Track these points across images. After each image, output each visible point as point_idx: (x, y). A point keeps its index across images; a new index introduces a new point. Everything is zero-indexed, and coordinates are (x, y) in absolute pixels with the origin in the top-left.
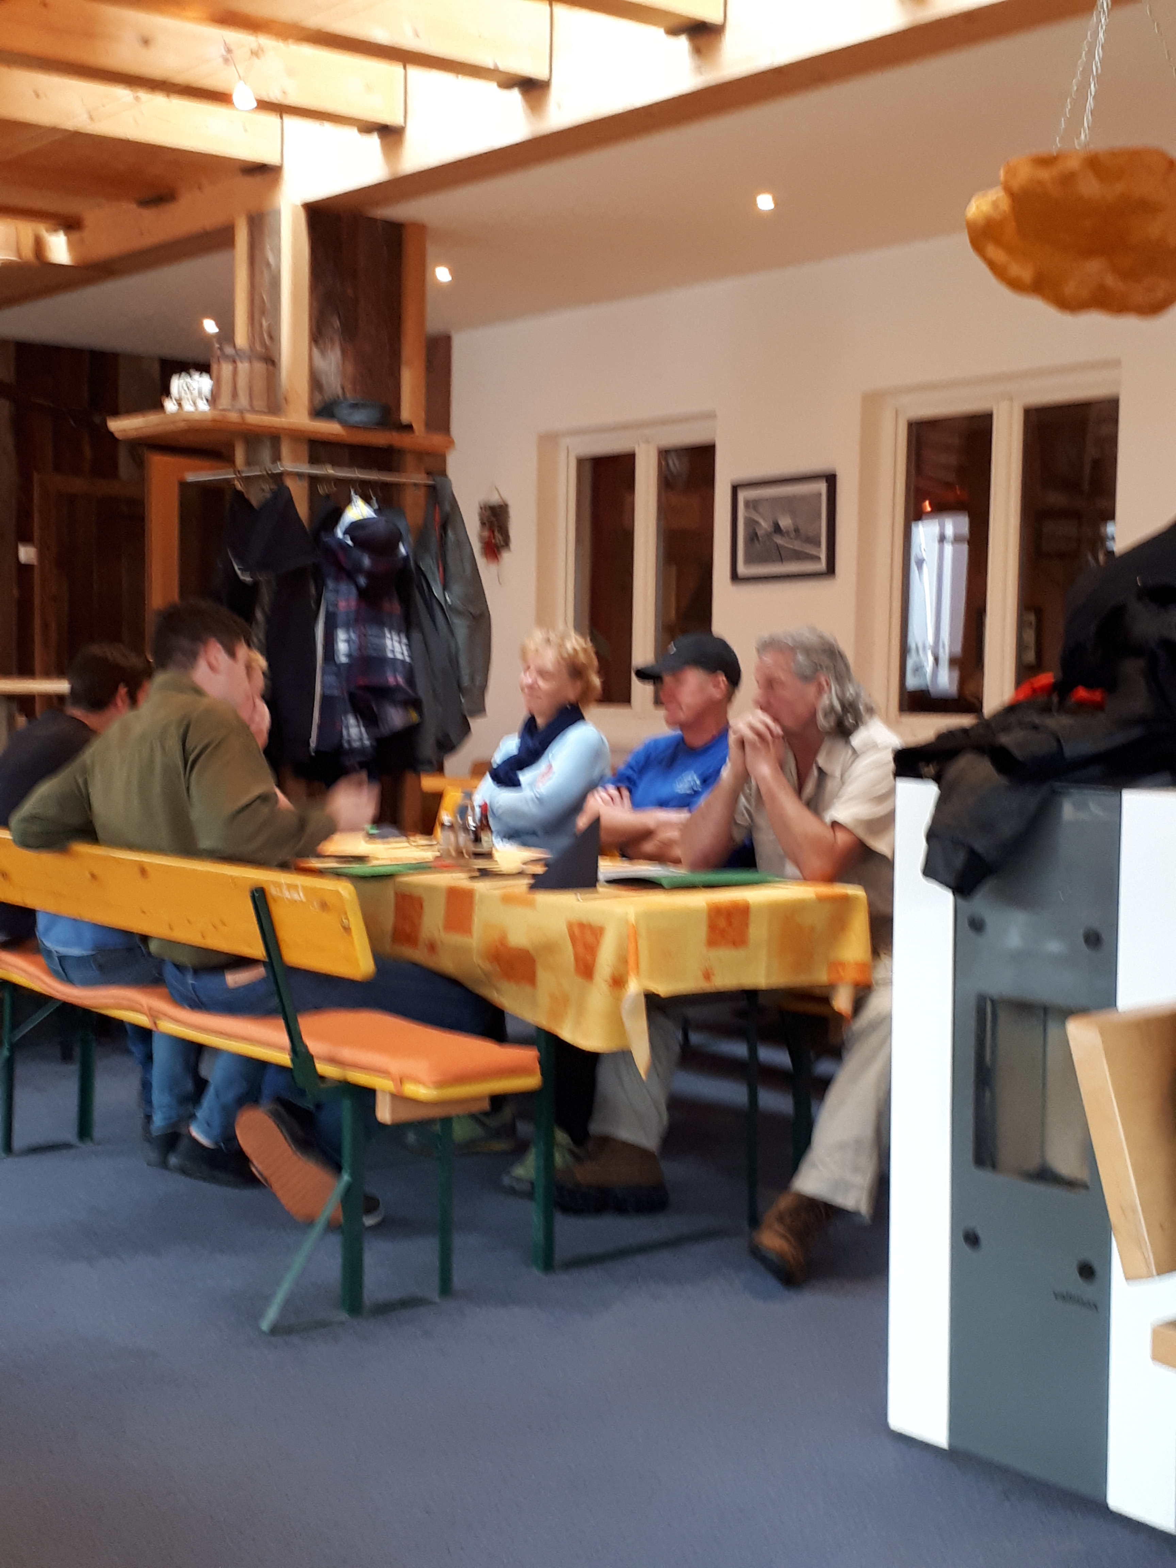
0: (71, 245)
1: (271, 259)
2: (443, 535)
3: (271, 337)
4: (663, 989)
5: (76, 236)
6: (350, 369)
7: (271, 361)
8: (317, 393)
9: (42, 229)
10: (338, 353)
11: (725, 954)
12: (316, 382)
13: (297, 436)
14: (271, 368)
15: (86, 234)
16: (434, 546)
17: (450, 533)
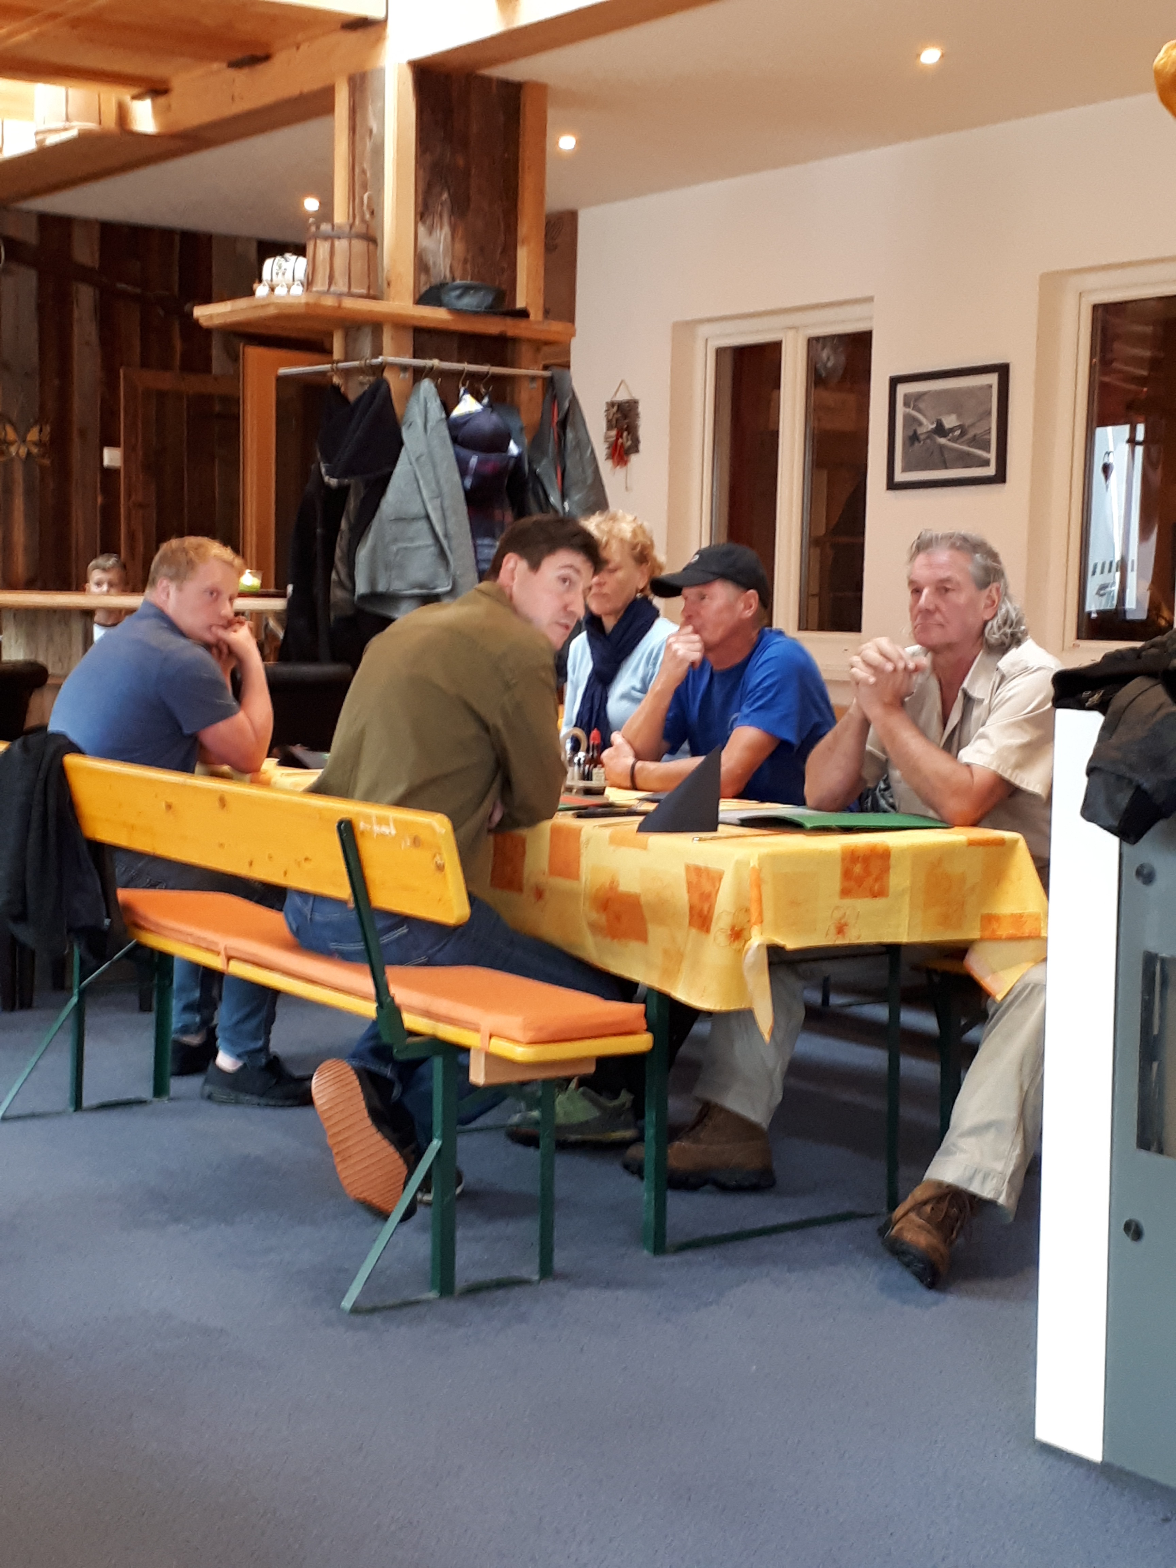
0: (157, 112)
1: (374, 125)
2: (562, 434)
3: (372, 213)
4: (791, 943)
5: (162, 100)
6: (460, 247)
7: (372, 239)
8: (423, 278)
9: (125, 94)
10: (446, 229)
11: (863, 905)
12: (421, 265)
13: (400, 324)
14: (372, 246)
15: (174, 98)
16: (551, 447)
17: (570, 435)
